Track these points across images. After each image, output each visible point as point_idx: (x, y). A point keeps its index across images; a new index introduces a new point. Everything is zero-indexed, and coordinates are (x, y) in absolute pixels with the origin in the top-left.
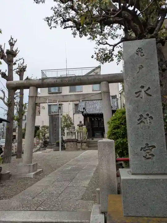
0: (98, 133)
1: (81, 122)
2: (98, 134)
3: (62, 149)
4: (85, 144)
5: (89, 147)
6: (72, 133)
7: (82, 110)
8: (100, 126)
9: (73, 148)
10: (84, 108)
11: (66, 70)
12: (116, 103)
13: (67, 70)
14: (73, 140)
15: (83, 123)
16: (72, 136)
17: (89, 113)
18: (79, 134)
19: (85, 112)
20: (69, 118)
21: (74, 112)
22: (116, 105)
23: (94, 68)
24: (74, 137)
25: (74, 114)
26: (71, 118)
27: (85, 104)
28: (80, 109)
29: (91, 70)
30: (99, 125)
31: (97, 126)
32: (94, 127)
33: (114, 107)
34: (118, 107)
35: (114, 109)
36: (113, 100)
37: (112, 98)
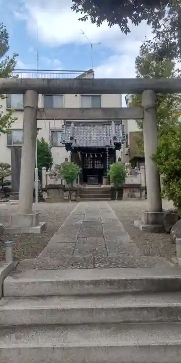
1: (66, 160)
2: (93, 178)
3: (39, 201)
5: (81, 198)
6: (56, 175)
7: (69, 141)
8: (95, 167)
10: (72, 138)
11: (37, 71)
13: (39, 72)
14: (57, 185)
15: (69, 160)
17: (81, 146)
19: (74, 144)
21: (51, 145)
22: (121, 135)
23: (83, 73)
24: (59, 182)
25: (51, 147)
27: (74, 133)
28: (65, 138)
29: (78, 75)
30: (93, 166)
31: (91, 167)
32: (87, 168)
33: (119, 139)
34: (124, 138)
35: (119, 141)
36: (116, 127)
37: (115, 124)
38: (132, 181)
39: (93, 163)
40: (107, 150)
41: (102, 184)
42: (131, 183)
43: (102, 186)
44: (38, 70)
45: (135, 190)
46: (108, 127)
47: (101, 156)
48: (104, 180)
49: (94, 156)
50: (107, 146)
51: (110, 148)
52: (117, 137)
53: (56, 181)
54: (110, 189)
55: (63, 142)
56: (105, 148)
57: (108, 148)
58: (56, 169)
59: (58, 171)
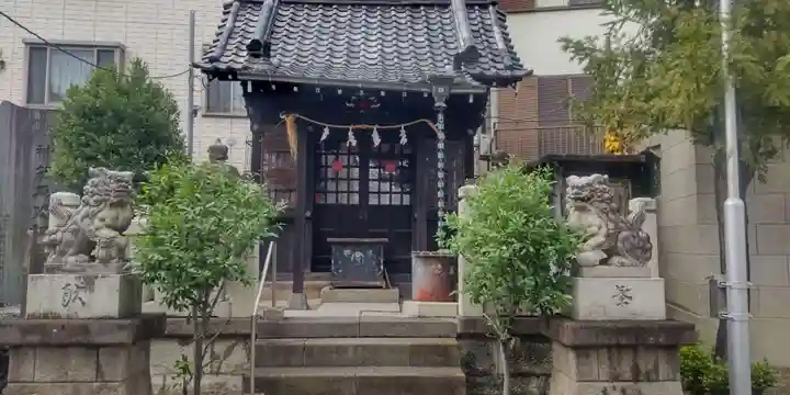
0: (356, 246)
2: (358, 254)
8: (373, 201)
10: (255, 49)
12: (498, 37)
14: (84, 328)
15: (240, 158)
16: (89, 283)
22: (500, 47)
24: (101, 302)
25: (194, 113)
27: (271, 28)
28: (224, 48)
31: (356, 199)
32: (331, 199)
33: (492, 60)
34: (512, 58)
35: (494, 70)
36: (473, 16)
37: (467, 5)
38: (625, 296)
39: (364, 180)
40: (441, 104)
41: (405, 295)
42: (617, 312)
43: (412, 309)
45: (646, 363)
46: (434, 14)
47: (404, 140)
48: (422, 273)
49: (365, 138)
50: (437, 80)
51: (453, 91)
52: (483, 54)
53: (82, 294)
54: (459, 331)
55: (209, 66)
56: (430, 94)
57: (441, 90)
58: (91, 202)
59: (102, 220)
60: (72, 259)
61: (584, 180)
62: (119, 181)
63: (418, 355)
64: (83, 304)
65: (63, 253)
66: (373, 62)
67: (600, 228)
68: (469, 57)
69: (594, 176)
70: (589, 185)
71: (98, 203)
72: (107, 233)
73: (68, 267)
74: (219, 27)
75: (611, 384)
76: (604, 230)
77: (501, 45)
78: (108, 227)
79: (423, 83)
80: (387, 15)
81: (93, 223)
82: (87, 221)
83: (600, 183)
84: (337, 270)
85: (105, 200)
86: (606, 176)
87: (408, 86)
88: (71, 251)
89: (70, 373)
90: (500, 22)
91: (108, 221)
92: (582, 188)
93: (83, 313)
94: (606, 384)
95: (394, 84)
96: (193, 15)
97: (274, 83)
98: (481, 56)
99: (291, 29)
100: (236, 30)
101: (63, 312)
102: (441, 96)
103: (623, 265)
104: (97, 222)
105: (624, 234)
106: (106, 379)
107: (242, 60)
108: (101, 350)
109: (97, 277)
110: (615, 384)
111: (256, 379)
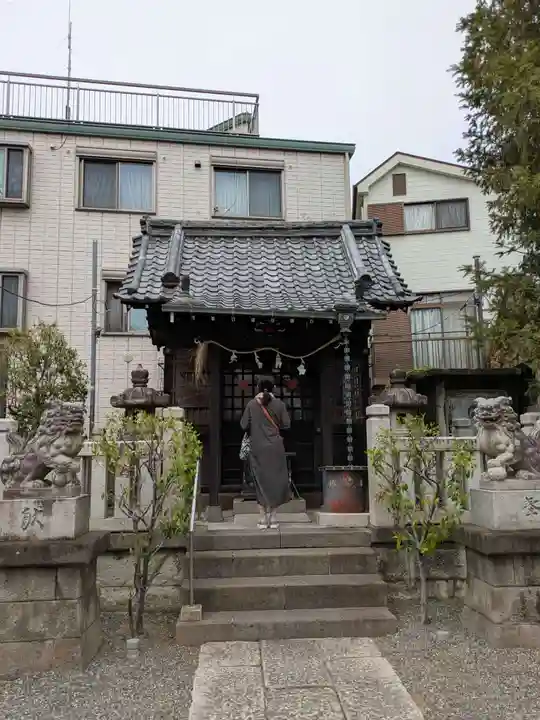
1: (140, 378)
4: (170, 567)
5: (207, 610)
6: (42, 471)
7: (157, 292)
9: (41, 639)
10: (169, 281)
11: (64, 83)
12: (387, 265)
13: (73, 84)
14: (45, 547)
15: (156, 382)
16: (47, 507)
17: (210, 306)
18: (122, 483)
20: (64, 357)
21: (100, 324)
24: (61, 523)
25: (97, 334)
26: (73, 354)
27: (180, 260)
28: (140, 280)
33: (385, 287)
34: (402, 285)
35: (386, 296)
36: (361, 246)
37: (356, 236)
38: (533, 507)
40: (346, 330)
43: (327, 519)
44: (69, 79)
46: (326, 245)
50: (343, 309)
51: (357, 318)
52: (376, 281)
53: (40, 517)
54: (373, 540)
55: (127, 297)
56: (335, 321)
57: (347, 318)
58: (48, 430)
59: (58, 447)
60: (30, 484)
61: (491, 402)
62: (73, 412)
63: (338, 564)
64: (42, 526)
65: (20, 480)
66: (277, 290)
67: (508, 445)
68: (363, 285)
69: (500, 398)
70: (497, 407)
71: (54, 432)
72: (62, 459)
73: (26, 492)
74: (131, 260)
75: (527, 589)
76: (511, 447)
77: (390, 273)
78: (64, 453)
79: (330, 311)
80: (283, 246)
81: (48, 451)
82: (44, 449)
83: (506, 404)
84: (248, 482)
85: (60, 430)
86: (510, 398)
87: (315, 314)
88: (28, 477)
89: (30, 593)
90: (386, 251)
91: (63, 448)
92: (490, 409)
93: (42, 535)
94: (522, 589)
95: (303, 312)
96: (95, 244)
97: (194, 314)
98: (374, 283)
99: (198, 261)
100: (148, 262)
101: (23, 534)
102: (346, 322)
103: (530, 478)
104: (53, 450)
105: (530, 450)
106: (65, 597)
107: (158, 291)
108: (59, 570)
109: (54, 501)
110: (530, 588)
111: (194, 591)
